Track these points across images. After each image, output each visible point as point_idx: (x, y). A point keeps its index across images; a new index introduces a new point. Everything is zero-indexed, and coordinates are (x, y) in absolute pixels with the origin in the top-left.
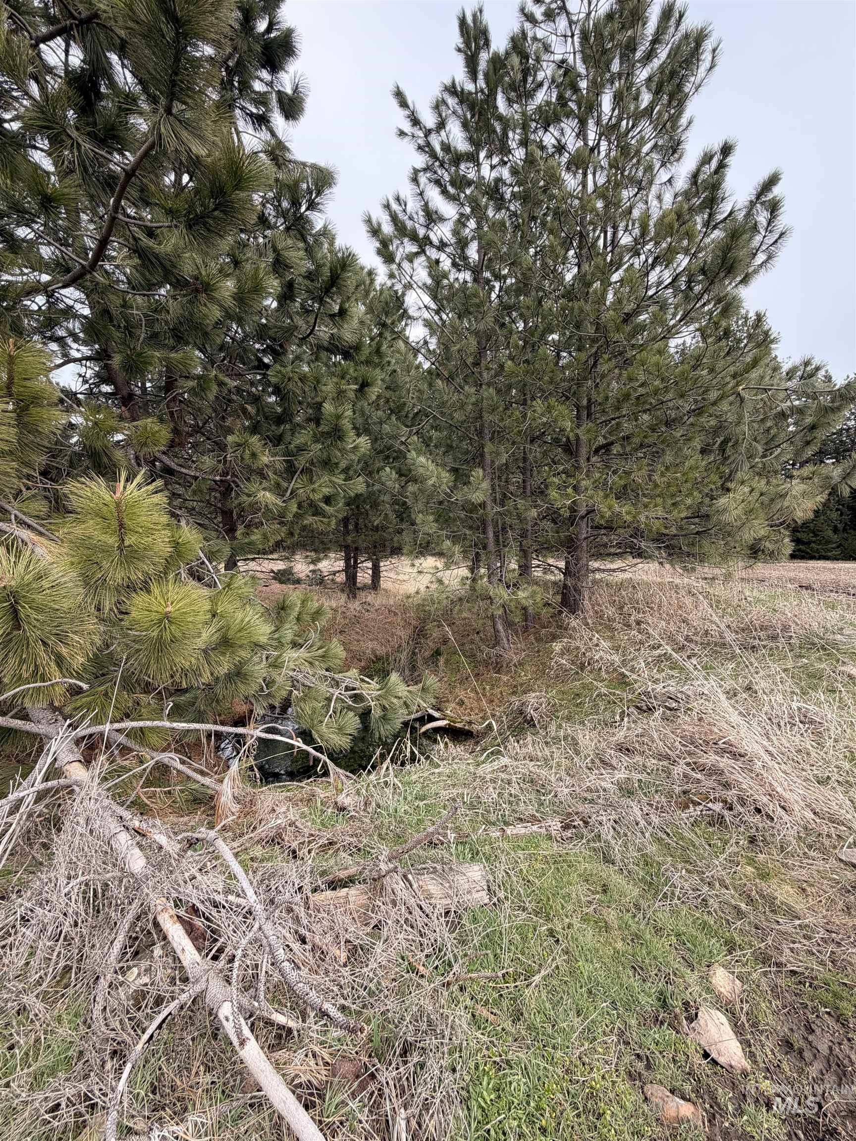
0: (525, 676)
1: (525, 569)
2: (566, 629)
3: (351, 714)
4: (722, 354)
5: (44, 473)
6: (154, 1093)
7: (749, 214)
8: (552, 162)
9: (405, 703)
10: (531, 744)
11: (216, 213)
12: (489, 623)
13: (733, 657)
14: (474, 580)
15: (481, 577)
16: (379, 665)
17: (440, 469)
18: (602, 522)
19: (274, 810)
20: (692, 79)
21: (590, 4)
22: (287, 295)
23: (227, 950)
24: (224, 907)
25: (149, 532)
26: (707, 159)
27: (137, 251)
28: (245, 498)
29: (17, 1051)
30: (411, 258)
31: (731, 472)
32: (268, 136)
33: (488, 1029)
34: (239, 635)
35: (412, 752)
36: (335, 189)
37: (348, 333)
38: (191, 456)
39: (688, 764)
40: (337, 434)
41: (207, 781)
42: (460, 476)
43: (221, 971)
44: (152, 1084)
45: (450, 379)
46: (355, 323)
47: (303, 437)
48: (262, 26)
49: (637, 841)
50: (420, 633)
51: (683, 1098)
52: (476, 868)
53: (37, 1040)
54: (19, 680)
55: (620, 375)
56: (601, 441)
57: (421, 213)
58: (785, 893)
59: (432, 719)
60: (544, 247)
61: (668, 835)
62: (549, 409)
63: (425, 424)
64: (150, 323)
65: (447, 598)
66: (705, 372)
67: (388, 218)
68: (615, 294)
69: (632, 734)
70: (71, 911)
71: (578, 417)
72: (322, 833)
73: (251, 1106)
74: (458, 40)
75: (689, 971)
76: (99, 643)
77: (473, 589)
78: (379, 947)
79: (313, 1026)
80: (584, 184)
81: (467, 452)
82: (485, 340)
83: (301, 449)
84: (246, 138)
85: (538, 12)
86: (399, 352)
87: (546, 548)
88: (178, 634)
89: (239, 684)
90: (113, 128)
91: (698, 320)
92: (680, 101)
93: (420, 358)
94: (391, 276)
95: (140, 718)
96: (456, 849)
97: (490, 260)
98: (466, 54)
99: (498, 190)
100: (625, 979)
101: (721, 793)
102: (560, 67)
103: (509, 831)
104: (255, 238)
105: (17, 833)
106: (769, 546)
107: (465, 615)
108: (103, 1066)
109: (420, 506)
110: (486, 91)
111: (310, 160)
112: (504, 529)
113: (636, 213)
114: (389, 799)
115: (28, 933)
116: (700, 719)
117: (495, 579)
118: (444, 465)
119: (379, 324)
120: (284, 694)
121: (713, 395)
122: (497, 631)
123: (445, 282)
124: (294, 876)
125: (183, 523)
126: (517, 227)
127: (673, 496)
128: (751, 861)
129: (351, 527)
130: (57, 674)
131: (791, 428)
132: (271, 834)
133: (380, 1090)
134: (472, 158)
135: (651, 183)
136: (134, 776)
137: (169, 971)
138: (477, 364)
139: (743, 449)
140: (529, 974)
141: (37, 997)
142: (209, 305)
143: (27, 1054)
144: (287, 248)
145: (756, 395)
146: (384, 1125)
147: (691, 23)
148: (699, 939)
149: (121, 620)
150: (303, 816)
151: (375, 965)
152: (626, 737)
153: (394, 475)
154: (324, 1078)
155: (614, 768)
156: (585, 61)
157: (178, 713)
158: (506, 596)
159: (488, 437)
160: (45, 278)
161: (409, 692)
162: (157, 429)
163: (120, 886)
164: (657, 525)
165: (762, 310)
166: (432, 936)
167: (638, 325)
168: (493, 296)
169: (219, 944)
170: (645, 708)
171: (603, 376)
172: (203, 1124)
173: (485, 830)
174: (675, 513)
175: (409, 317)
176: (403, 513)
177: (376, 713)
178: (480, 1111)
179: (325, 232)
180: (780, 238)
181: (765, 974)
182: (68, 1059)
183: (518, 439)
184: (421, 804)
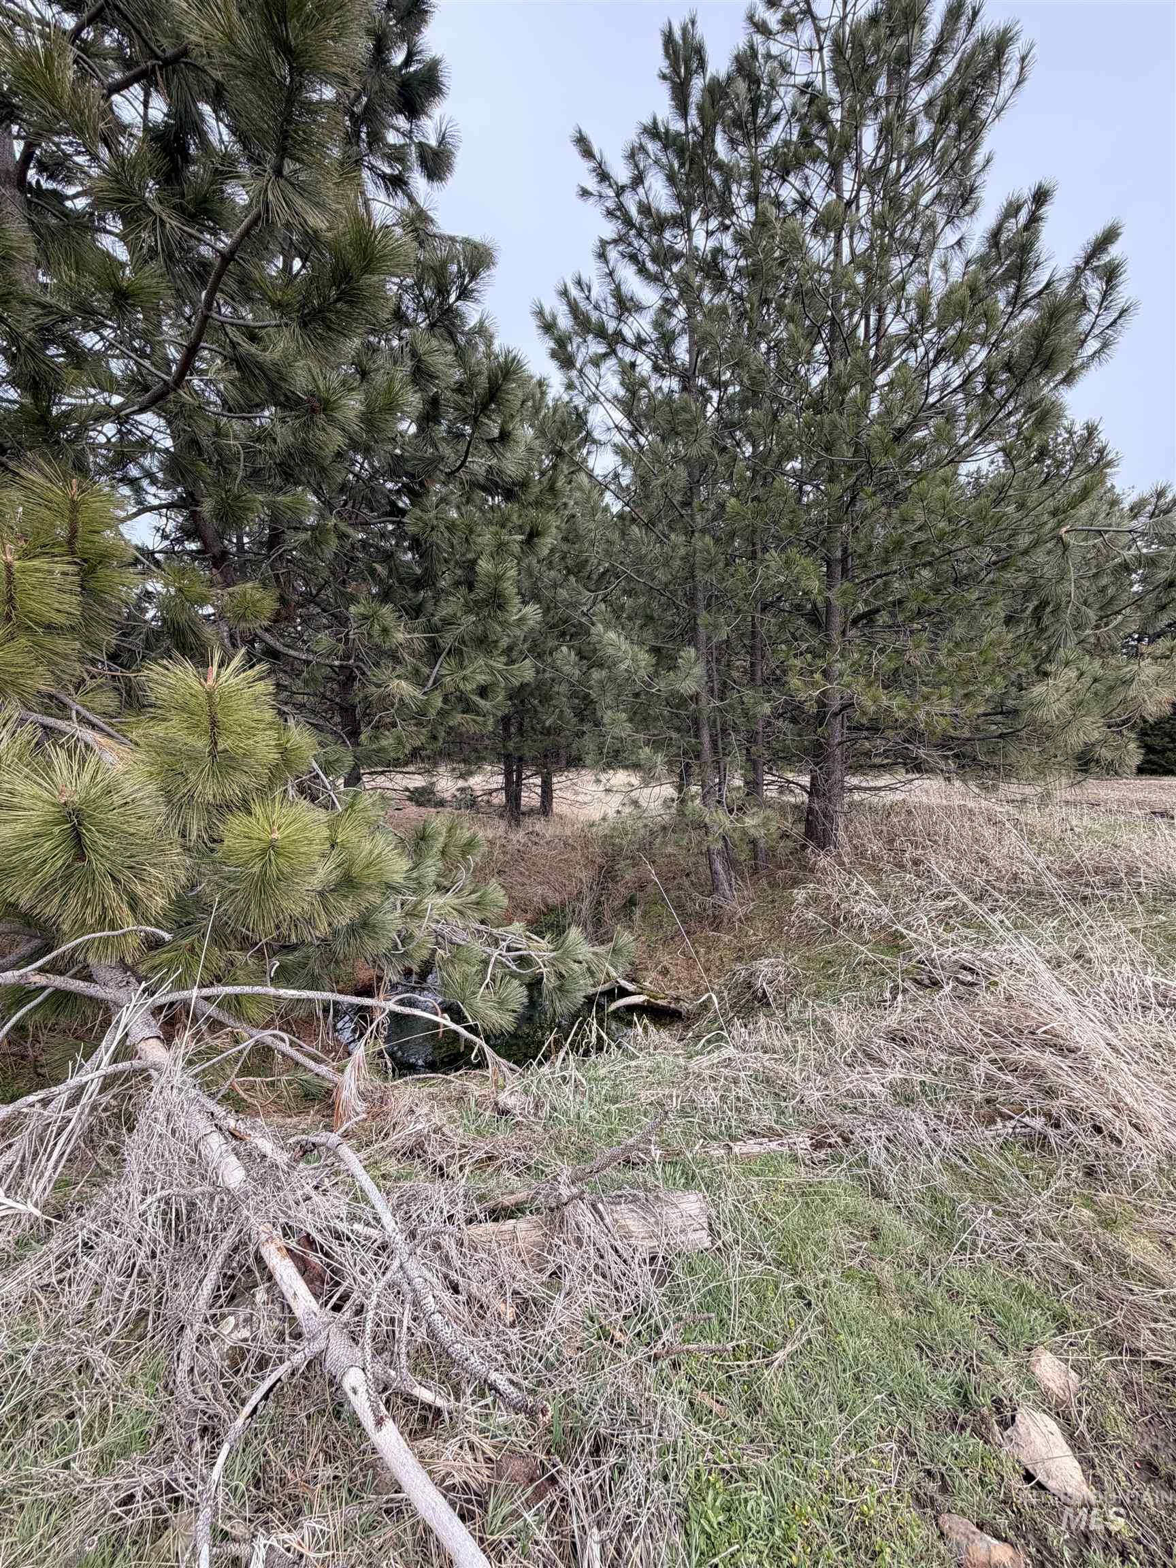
0: (755, 935)
1: (753, 786)
2: (812, 871)
3: (516, 983)
4: (1035, 485)
5: (113, 657)
6: (257, 1487)
7: (1074, 286)
8: (791, 223)
9: (589, 968)
10: (765, 1029)
11: (339, 305)
12: (704, 860)
13: (1055, 912)
14: (683, 801)
15: (693, 798)
16: (552, 918)
17: (636, 648)
18: (864, 721)
19: (412, 1111)
20: (992, 100)
21: (845, 3)
22: (429, 416)
23: (354, 1295)
24: (349, 1239)
25: (250, 732)
26: (1012, 210)
27: (237, 361)
28: (374, 689)
29: (79, 1421)
30: (596, 361)
31: (1050, 649)
32: (406, 204)
33: (713, 1424)
34: (366, 872)
35: (600, 1038)
36: (494, 271)
37: (511, 465)
38: (301, 634)
39: (994, 1061)
40: (496, 601)
41: (322, 1069)
42: (664, 658)
43: (346, 1325)
44: (254, 1474)
45: (649, 525)
46: (521, 450)
47: (449, 607)
48: (398, 58)
49: (921, 1169)
50: (607, 874)
51: (997, 1537)
52: (693, 1198)
53: (105, 1408)
54: (83, 928)
55: (889, 515)
56: (861, 608)
57: (611, 300)
58: (1140, 1250)
59: (624, 993)
60: (781, 341)
61: (966, 1161)
62: (788, 563)
63: (615, 587)
64: (251, 454)
65: (646, 826)
66: (1011, 509)
67: (566, 308)
68: (882, 402)
69: (909, 1019)
70: (147, 1237)
71: (829, 574)
72: (478, 1144)
73: (388, 1511)
74: (663, 64)
75: (1000, 1355)
76: (183, 880)
77: (681, 813)
78: (559, 1303)
79: (469, 1407)
80: (837, 252)
81: (673, 625)
82: (700, 470)
83: (448, 622)
84: (376, 207)
85: (773, 19)
86: (580, 489)
87: (783, 758)
88: (286, 870)
89: (366, 938)
90: (205, 200)
91: (1000, 436)
92: (973, 131)
93: (608, 498)
94: (570, 386)
95: (235, 982)
96: (664, 1171)
97: (706, 361)
98: (673, 82)
99: (717, 265)
100: (908, 1362)
101: (1040, 1102)
102: (803, 93)
103: (737, 1148)
104: (387, 340)
105: (78, 1132)
106: (1105, 753)
107: (670, 849)
108: (190, 1447)
109: (609, 699)
110: (700, 130)
111: (460, 233)
112: (724, 731)
113: (911, 289)
114: (568, 1099)
115: (92, 1264)
116: (1009, 999)
117: (712, 800)
118: (641, 643)
119: (552, 452)
120: (425, 954)
121: (1024, 541)
122: (714, 873)
123: (643, 392)
124: (443, 1203)
125: (291, 722)
126: (743, 315)
127: (967, 683)
128: (1090, 1202)
129: (513, 730)
130: (131, 920)
131: (1136, 588)
132: (410, 1144)
133: (562, 1500)
134: (681, 222)
135: (932, 245)
136: (226, 1060)
137: (276, 1323)
138: (687, 504)
139: (1067, 616)
140: (769, 1350)
141: (104, 1350)
142: (329, 429)
143: (90, 1426)
144: (431, 352)
145: (1086, 539)
146: (569, 1549)
147: (989, 22)
148: (1015, 1309)
149: (212, 850)
150: (452, 1120)
151: (554, 1327)
152: (900, 1022)
153: (573, 656)
154: (486, 1480)
155: (884, 1065)
156: (838, 82)
157: (284, 976)
158: (728, 825)
159: (702, 604)
160: (117, 400)
161: (595, 954)
162: (258, 596)
163: (210, 1206)
164: (942, 724)
165: (1094, 419)
166: (632, 1291)
167: (913, 445)
168: (710, 409)
169: (341, 1289)
170: (927, 982)
171: (865, 517)
172: (323, 1533)
173: (703, 1146)
174: (969, 707)
175: (594, 442)
176: (585, 709)
177: (550, 983)
178: (704, 1537)
179: (481, 330)
180: (1120, 317)
181: (1114, 1364)
182: (145, 1435)
183: (745, 606)
184: (613, 1108)
